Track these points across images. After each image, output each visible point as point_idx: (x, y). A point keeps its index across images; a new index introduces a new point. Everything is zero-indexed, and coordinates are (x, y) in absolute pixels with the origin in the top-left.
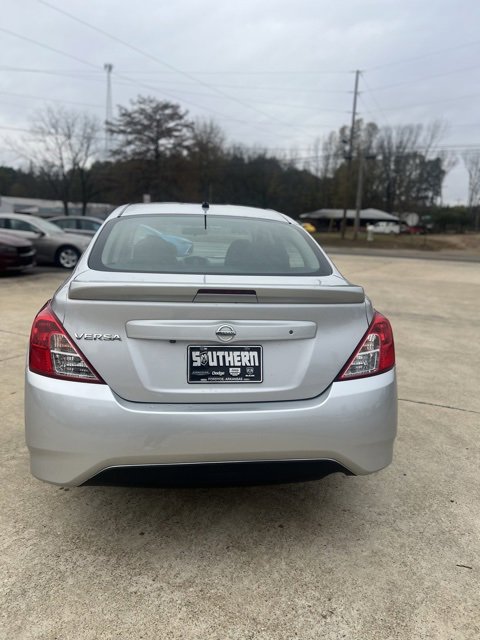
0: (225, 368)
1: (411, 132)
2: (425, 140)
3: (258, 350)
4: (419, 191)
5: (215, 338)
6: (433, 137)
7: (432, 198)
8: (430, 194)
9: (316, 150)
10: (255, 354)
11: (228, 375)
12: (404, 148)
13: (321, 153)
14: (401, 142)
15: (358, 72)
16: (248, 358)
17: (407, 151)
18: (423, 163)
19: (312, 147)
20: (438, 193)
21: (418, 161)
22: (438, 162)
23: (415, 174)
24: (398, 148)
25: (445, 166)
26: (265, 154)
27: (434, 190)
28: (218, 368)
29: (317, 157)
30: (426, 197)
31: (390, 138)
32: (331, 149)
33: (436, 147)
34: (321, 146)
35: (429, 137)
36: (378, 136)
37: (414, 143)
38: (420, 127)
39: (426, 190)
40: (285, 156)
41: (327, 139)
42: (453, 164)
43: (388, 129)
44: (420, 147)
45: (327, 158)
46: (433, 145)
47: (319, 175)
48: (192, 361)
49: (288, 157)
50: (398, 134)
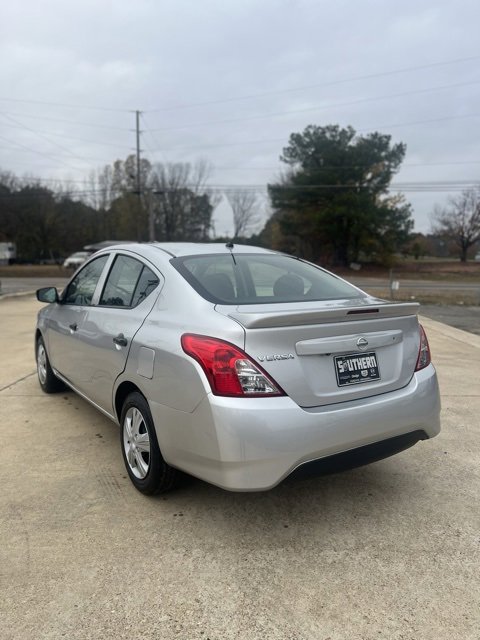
0: (358, 372)
1: (181, 171)
2: (194, 178)
3: (374, 355)
4: (192, 223)
5: (356, 349)
6: (201, 176)
7: (205, 231)
8: (203, 227)
9: (93, 183)
10: (373, 358)
11: (361, 377)
12: (177, 184)
13: (97, 187)
14: (173, 180)
15: (138, 113)
16: (369, 362)
17: (179, 187)
18: (194, 199)
19: (88, 179)
20: (208, 226)
21: (188, 197)
22: (205, 198)
23: (187, 209)
24: (172, 184)
25: (212, 201)
26: (38, 185)
27: (205, 223)
28: (354, 372)
29: (94, 191)
30: (200, 230)
31: (163, 174)
32: (108, 182)
33: (203, 185)
34: (97, 180)
35: (198, 176)
36: (151, 172)
37: (185, 181)
38: (188, 166)
39: (199, 223)
40: (61, 187)
41: (102, 172)
42: (218, 200)
43: (160, 166)
44: (190, 185)
45: (104, 191)
46: (202, 183)
47: (98, 207)
48: (339, 369)
49: (65, 189)
50: (170, 171)
